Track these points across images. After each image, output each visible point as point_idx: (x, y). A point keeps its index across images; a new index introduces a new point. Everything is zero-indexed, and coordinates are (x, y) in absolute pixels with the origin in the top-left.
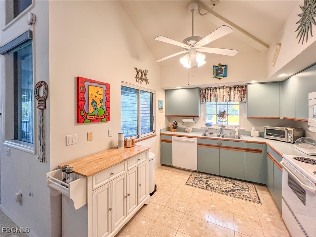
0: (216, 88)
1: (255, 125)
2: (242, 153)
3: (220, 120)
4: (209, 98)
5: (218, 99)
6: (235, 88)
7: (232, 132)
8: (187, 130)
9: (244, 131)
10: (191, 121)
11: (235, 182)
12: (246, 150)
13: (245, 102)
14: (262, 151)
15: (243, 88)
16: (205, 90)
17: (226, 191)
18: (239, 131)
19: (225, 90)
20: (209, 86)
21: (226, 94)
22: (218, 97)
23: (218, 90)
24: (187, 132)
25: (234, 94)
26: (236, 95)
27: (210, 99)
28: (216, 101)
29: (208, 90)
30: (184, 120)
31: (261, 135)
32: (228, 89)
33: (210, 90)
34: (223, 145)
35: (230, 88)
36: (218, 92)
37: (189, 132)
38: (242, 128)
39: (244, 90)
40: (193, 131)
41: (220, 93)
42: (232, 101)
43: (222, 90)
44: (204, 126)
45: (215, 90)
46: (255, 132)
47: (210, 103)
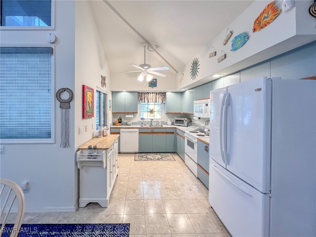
0: (148, 93)
1: (169, 118)
2: (165, 135)
3: (150, 115)
4: (143, 100)
5: (149, 101)
6: (159, 94)
7: (157, 123)
8: (129, 124)
9: (163, 122)
10: (132, 116)
11: (161, 154)
12: (167, 133)
13: (165, 103)
14: (174, 133)
15: (164, 94)
16: (141, 94)
17: (158, 159)
18: (161, 122)
19: (153, 94)
21: (154, 97)
22: (150, 99)
23: (149, 94)
24: (128, 125)
25: (159, 98)
26: (160, 98)
27: (145, 100)
28: (148, 102)
29: (143, 93)
30: (127, 116)
31: (173, 124)
32: (155, 94)
33: (144, 94)
34: (155, 131)
35: (157, 94)
36: (149, 96)
38: (163, 120)
39: (164, 96)
40: (133, 124)
41: (151, 96)
42: (158, 102)
43: (151, 94)
44: (140, 120)
45: (147, 94)
46: (169, 123)
47: (144, 103)
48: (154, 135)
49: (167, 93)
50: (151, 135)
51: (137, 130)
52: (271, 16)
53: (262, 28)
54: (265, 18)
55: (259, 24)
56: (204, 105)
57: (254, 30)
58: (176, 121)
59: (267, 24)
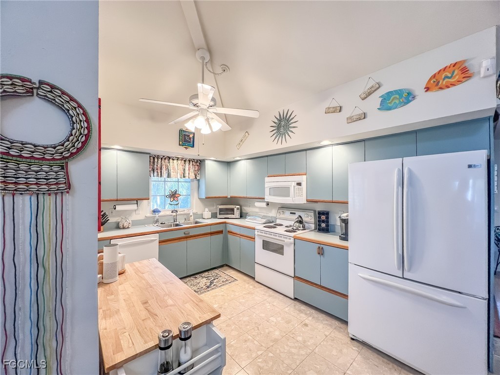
0: (170, 158)
1: (206, 206)
2: (208, 238)
3: (171, 203)
4: (159, 171)
5: (172, 174)
6: (189, 161)
7: (185, 217)
8: (126, 225)
9: (196, 214)
10: (132, 207)
11: (203, 275)
12: (212, 234)
13: (199, 180)
14: (222, 232)
15: (199, 164)
16: (154, 158)
17: (208, 287)
18: (193, 214)
19: (179, 161)
20: (161, 154)
21: (181, 167)
22: (172, 171)
23: (171, 161)
24: (124, 228)
25: (189, 170)
26: (191, 171)
27: (161, 172)
28: (169, 176)
29: (158, 158)
30: (119, 208)
31: (214, 216)
32: (183, 162)
33: (160, 160)
35: (185, 161)
36: (171, 164)
37: (128, 228)
38: (195, 211)
39: (198, 166)
40: (136, 223)
41: (175, 165)
42: (187, 178)
43: (175, 161)
44: (149, 214)
45: (166, 161)
46: (207, 214)
47: (160, 179)
48: (191, 242)
49: (207, 162)
50: (184, 242)
51: (156, 237)
52: (457, 77)
53: (441, 88)
54: (446, 77)
55: (435, 83)
56: (294, 184)
57: (427, 89)
58: (221, 210)
59: (450, 86)
